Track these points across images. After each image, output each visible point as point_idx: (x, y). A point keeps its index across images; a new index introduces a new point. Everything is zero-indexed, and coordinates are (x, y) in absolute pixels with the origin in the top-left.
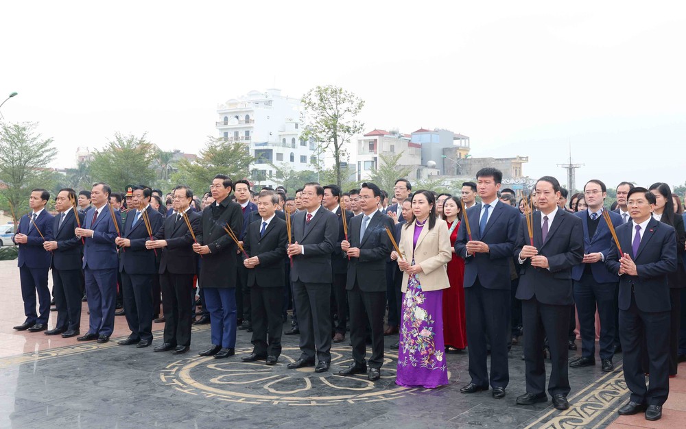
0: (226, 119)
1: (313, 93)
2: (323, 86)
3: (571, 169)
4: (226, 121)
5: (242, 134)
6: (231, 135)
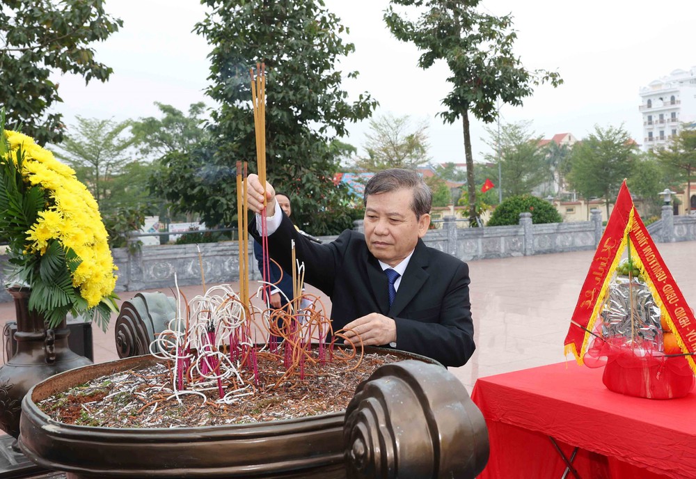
0: (649, 102)
4: (649, 104)
5: (667, 116)
6: (656, 118)
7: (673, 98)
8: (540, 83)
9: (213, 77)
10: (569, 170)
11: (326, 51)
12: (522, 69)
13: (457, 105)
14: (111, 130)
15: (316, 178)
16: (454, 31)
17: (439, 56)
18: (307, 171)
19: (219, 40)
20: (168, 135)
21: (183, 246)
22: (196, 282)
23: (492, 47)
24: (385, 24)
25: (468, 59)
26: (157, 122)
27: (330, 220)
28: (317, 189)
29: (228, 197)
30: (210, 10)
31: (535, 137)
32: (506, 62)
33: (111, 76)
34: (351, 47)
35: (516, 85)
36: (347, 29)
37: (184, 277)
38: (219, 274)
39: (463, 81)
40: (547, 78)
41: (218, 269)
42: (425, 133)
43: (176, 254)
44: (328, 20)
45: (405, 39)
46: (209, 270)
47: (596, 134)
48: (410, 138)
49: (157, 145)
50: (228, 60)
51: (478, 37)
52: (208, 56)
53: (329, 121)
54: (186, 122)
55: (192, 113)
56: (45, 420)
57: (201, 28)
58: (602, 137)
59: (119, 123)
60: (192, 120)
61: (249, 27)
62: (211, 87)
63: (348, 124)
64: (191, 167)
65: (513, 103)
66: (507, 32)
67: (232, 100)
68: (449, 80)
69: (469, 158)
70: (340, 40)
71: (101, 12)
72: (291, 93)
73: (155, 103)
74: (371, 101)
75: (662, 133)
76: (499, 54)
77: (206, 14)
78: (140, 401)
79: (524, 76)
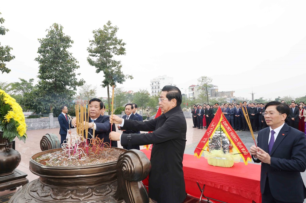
0: (153, 83)
1: (201, 78)
2: (203, 76)
3: (253, 94)
4: (153, 84)
5: (157, 87)
6: (154, 87)
7: (158, 83)
8: (127, 78)
9: (40, 73)
10: (132, 100)
11: (72, 67)
12: (123, 75)
13: (106, 83)
14: (6, 85)
15: (68, 101)
16: (106, 64)
17: (101, 70)
18: (65, 99)
19: (42, 63)
20: (22, 87)
21: (30, 119)
22: (33, 129)
23: (115, 68)
24: (87, 61)
25: (109, 71)
26: (20, 83)
27: (71, 112)
28: (68, 104)
29: (43, 106)
30: (40, 55)
31: (125, 91)
32: (119, 72)
33: (10, 72)
34: (79, 67)
35: (121, 78)
36: (78, 62)
37: (30, 127)
38: (40, 127)
39: (108, 77)
40: (129, 77)
41: (40, 126)
42: (96, 89)
43: (28, 121)
44: (73, 59)
45: (93, 65)
46: (37, 126)
47: (140, 91)
48: (91, 90)
49: (19, 90)
50: (44, 68)
51: (112, 66)
52: (39, 67)
53: (72, 86)
54: (28, 84)
55: (30, 82)
56: (42, 165)
57: (37, 59)
58: (141, 92)
59: (8, 84)
60: (30, 83)
61: (51, 60)
62: (39, 75)
63: (77, 87)
64: (32, 97)
65: (120, 83)
66: (119, 65)
67: (45, 79)
68: (104, 76)
69: (109, 97)
70: (76, 65)
71: (9, 54)
72: (61, 78)
73: (19, 78)
74: (84, 81)
75: (156, 91)
76: (117, 70)
77: (39, 56)
78: (60, 160)
79: (123, 76)
